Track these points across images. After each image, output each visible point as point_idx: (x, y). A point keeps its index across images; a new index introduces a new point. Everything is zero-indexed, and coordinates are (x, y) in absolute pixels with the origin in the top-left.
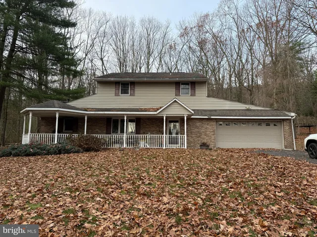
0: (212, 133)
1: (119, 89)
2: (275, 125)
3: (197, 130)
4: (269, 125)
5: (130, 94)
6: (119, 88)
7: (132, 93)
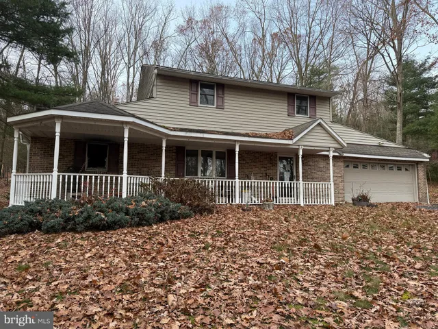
0: (340, 180)
1: (197, 94)
2: (406, 170)
3: (320, 174)
4: (400, 170)
5: (217, 105)
6: (197, 91)
7: (220, 103)
